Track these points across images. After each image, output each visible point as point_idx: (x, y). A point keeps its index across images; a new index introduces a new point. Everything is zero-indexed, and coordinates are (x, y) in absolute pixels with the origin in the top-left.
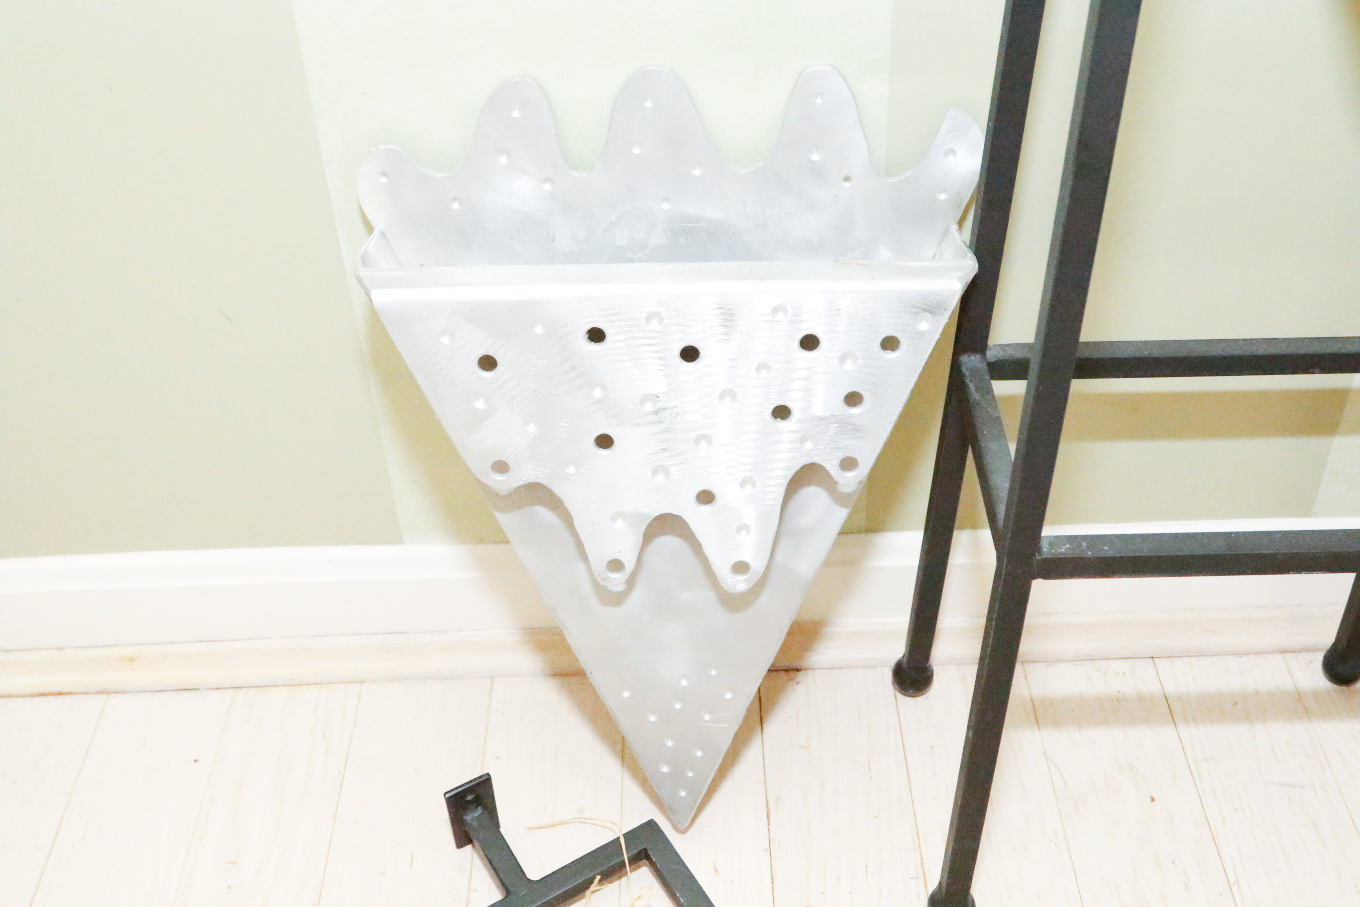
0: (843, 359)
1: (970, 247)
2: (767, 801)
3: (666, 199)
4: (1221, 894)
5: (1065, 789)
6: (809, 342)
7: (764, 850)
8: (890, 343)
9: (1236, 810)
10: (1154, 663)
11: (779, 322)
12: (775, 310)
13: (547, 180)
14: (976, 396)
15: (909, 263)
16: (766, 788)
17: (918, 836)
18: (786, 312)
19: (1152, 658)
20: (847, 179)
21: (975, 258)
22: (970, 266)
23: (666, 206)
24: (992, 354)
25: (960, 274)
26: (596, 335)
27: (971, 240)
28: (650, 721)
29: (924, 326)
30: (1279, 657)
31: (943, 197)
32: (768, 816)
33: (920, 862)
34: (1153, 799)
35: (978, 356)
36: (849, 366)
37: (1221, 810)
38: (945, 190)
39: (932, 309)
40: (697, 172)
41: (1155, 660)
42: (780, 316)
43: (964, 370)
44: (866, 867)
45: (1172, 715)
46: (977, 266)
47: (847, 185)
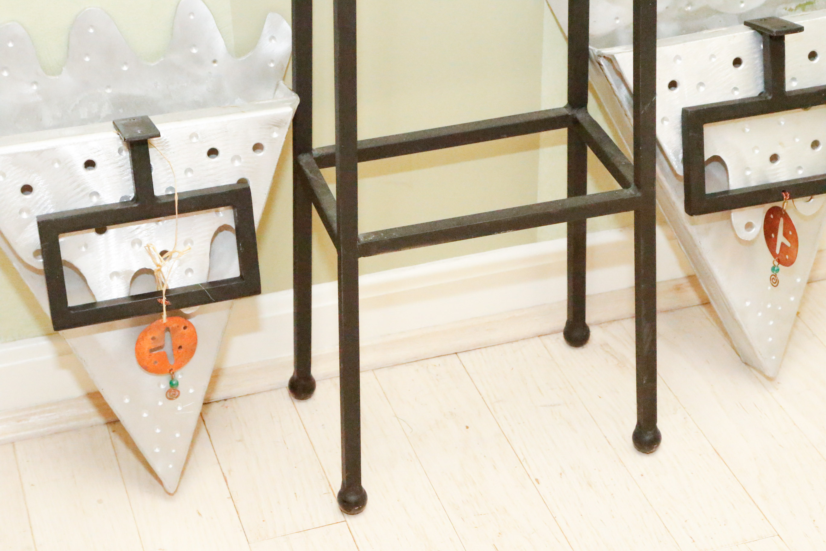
0: (233, 160)
1: (293, 90)
2: (223, 473)
3: (109, 87)
4: (516, 467)
5: (412, 431)
6: (213, 152)
7: (228, 498)
8: (257, 147)
9: (520, 424)
10: (458, 356)
11: (194, 143)
12: (191, 137)
13: (35, 83)
14: (310, 175)
15: (260, 102)
16: (220, 467)
17: (325, 472)
18: (197, 136)
19: (456, 353)
20: (215, 61)
21: (297, 95)
22: (296, 100)
23: (109, 91)
24: (315, 153)
25: (290, 103)
26: (90, 164)
27: (293, 86)
28: (144, 417)
29: (275, 135)
30: (537, 338)
31: (272, 65)
32: (226, 481)
33: (328, 484)
34: (467, 427)
35: (308, 155)
36: (237, 163)
37: (510, 426)
38: (272, 61)
39: (278, 125)
40: (125, 68)
41: (458, 354)
42: (194, 140)
43: (301, 163)
44: (295, 494)
45: (473, 382)
46: (299, 99)
47: (215, 65)
